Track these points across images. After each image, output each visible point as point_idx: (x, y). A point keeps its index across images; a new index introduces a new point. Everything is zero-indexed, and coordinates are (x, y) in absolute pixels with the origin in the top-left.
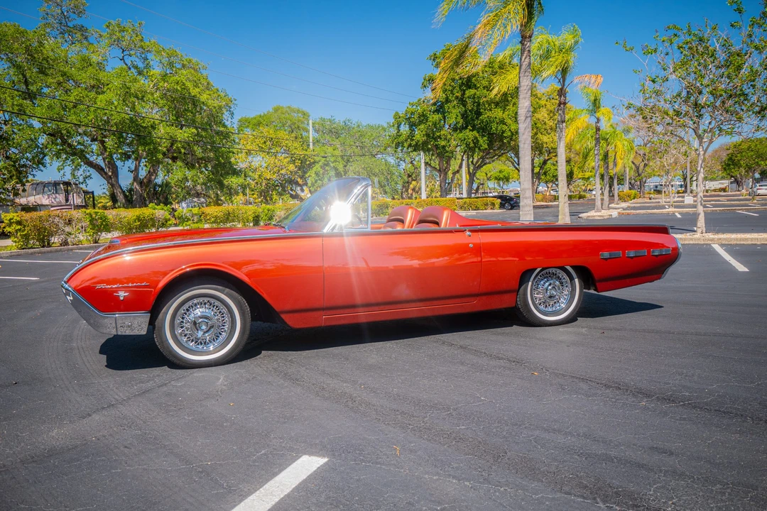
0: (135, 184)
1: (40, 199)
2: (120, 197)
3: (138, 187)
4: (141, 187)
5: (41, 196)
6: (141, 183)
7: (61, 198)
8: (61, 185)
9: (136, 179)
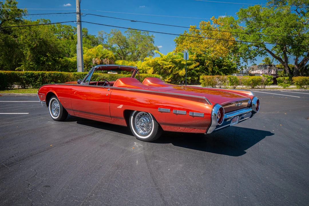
0: (295, 65)
1: (259, 71)
2: (288, 71)
3: (296, 67)
4: (298, 67)
5: (260, 70)
6: (298, 65)
7: (267, 71)
8: (268, 66)
9: (296, 63)
